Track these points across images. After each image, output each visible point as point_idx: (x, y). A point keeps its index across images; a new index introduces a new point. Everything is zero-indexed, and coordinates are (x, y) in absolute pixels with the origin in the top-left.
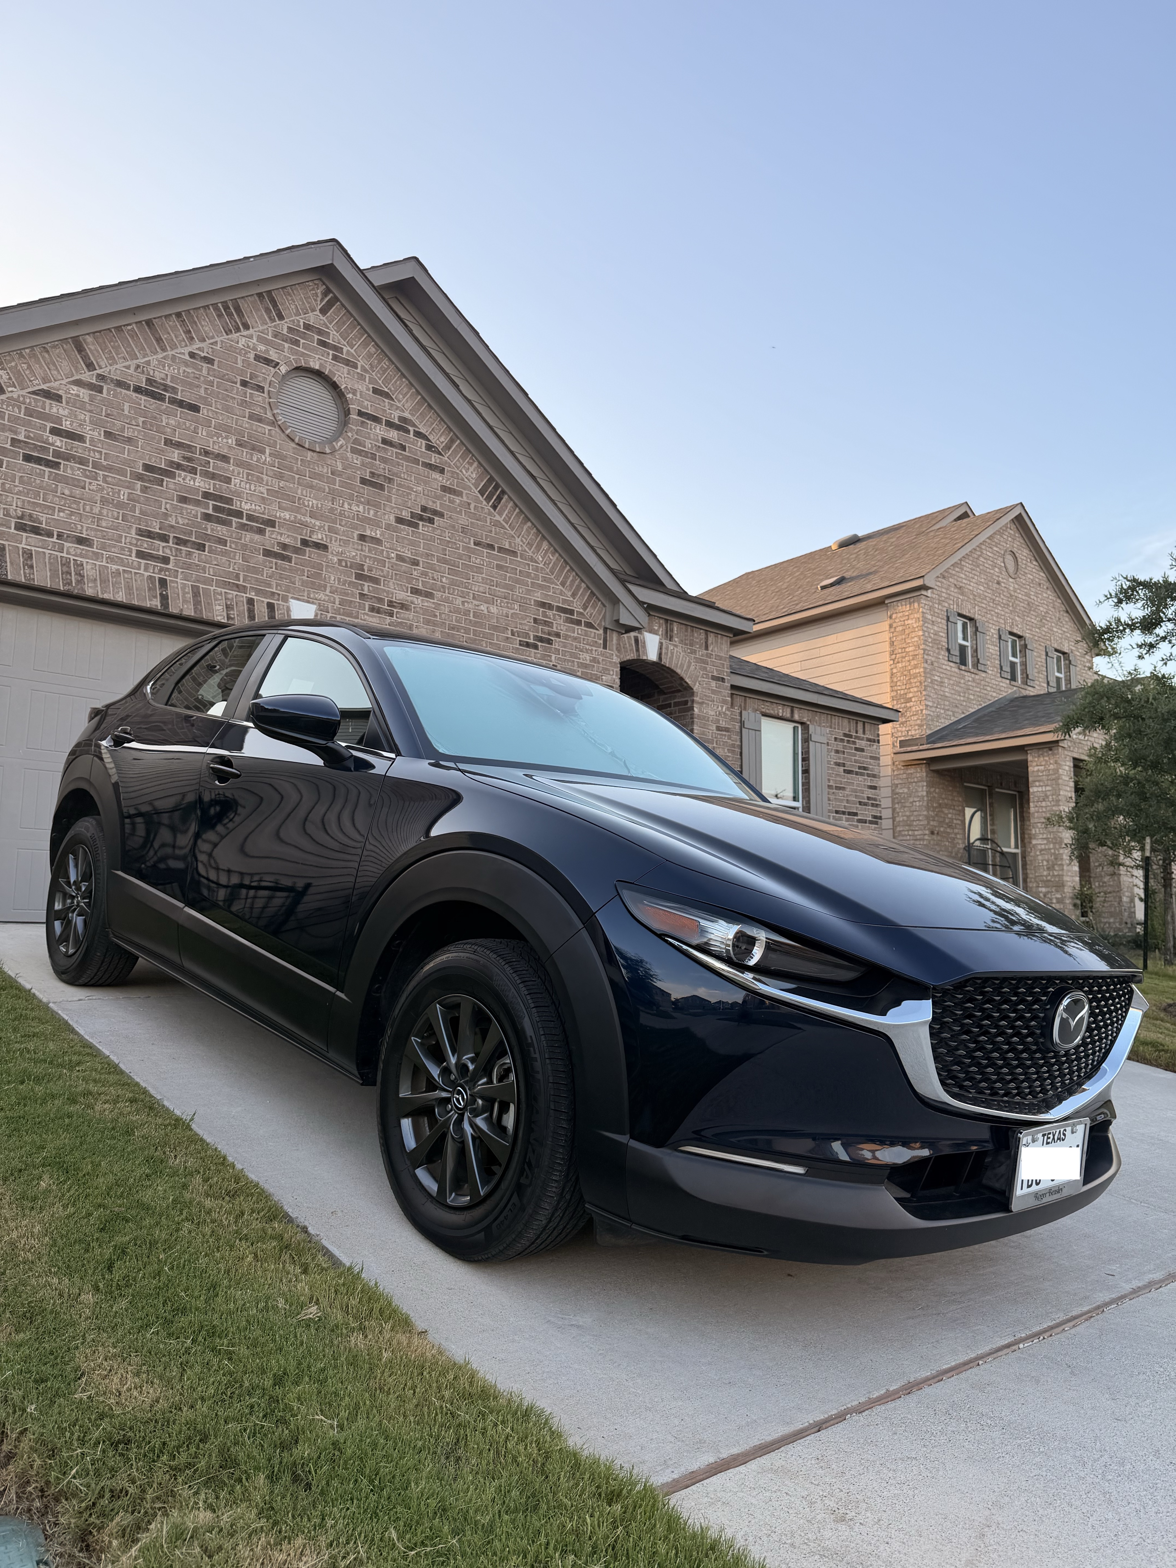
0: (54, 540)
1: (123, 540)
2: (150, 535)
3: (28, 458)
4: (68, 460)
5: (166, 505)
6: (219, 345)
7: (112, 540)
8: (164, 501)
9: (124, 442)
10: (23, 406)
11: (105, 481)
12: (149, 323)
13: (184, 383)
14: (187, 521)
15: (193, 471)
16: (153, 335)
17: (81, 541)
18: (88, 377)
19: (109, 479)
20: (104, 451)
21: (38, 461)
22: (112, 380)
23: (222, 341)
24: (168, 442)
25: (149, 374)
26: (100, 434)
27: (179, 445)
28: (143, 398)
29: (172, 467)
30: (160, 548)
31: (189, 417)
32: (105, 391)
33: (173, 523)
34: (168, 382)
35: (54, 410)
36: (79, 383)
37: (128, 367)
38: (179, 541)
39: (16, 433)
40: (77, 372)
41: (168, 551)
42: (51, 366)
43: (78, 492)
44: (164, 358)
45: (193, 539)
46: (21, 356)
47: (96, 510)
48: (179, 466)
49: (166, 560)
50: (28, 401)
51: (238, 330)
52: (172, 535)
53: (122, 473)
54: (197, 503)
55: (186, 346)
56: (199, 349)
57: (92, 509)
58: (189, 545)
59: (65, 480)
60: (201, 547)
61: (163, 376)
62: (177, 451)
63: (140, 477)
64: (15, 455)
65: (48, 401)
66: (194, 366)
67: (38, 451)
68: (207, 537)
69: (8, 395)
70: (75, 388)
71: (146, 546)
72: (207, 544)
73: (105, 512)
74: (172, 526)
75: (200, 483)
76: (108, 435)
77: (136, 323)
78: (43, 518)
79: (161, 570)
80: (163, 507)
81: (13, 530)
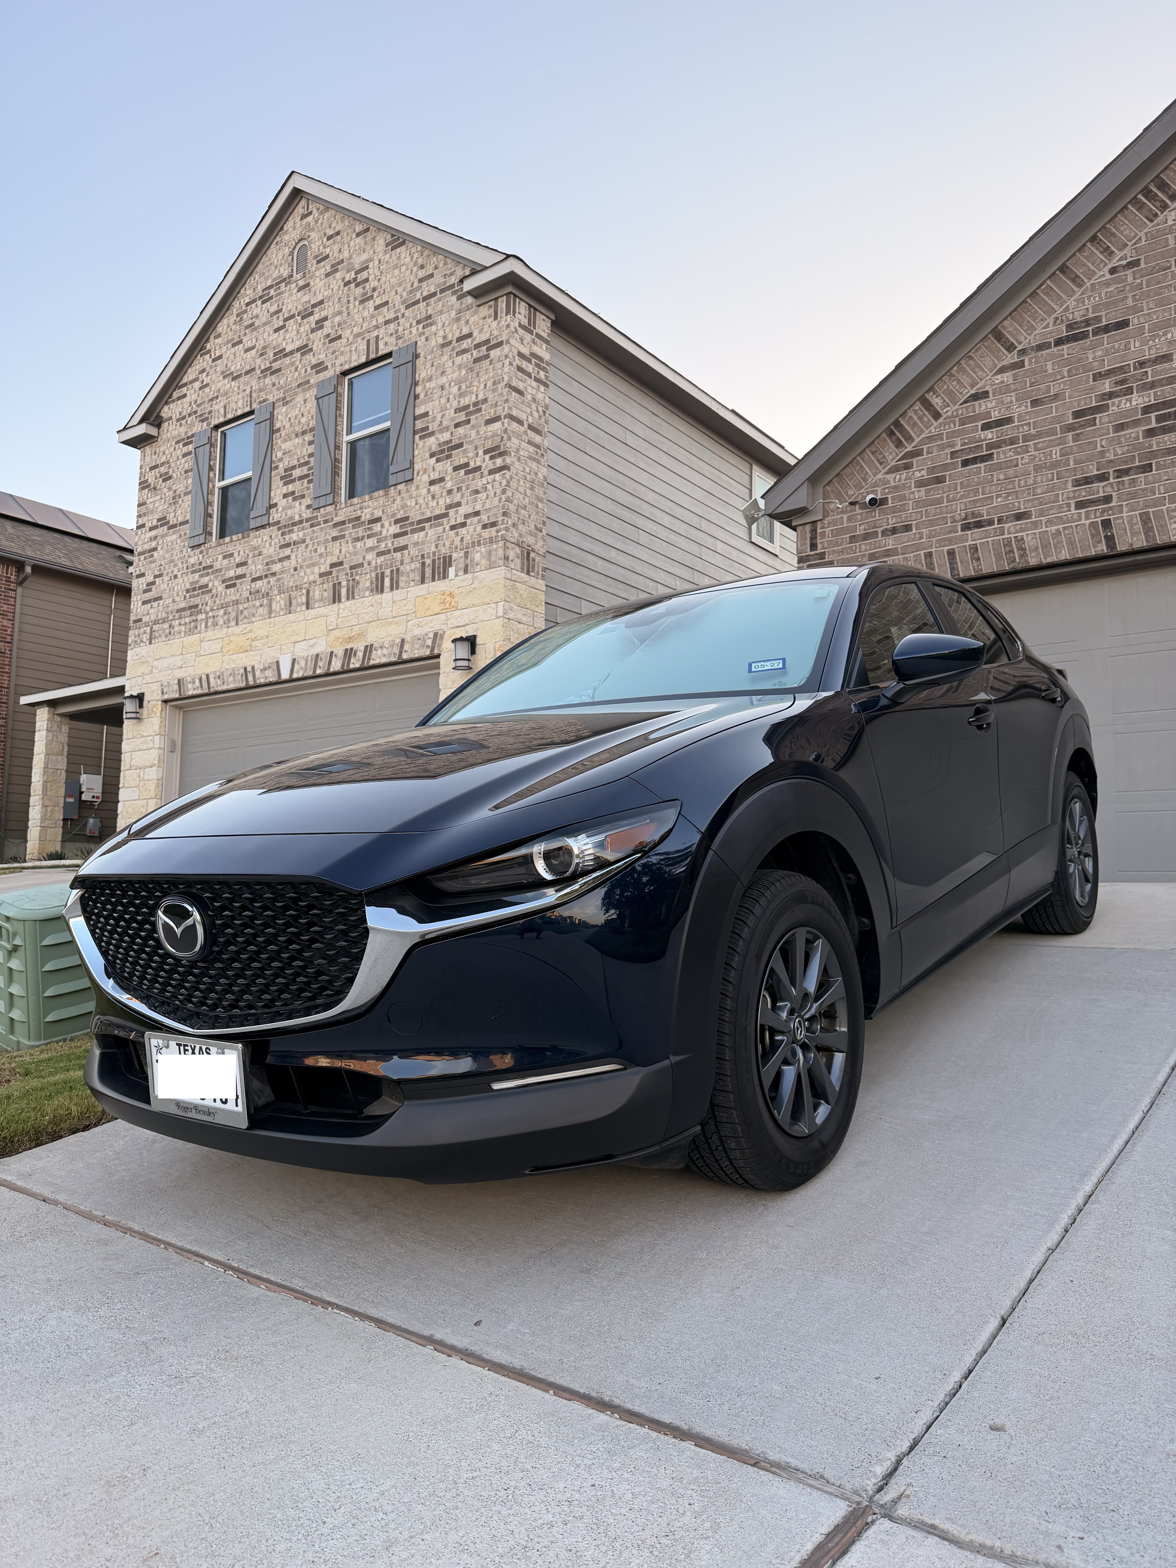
0: (996, 526)
1: (1060, 499)
2: (1087, 481)
3: (965, 463)
4: (1000, 447)
5: (1100, 442)
6: (1143, 239)
7: (1049, 503)
8: (1098, 439)
9: (1051, 401)
10: (957, 419)
11: (1036, 449)
12: (1063, 269)
13: (1107, 305)
14: (1127, 448)
15: (1129, 391)
16: (1068, 278)
17: (1019, 517)
18: (1011, 358)
19: (1040, 446)
20: (1032, 421)
21: (974, 461)
22: (1032, 348)
23: (1146, 234)
24: (1097, 377)
25: (1068, 319)
26: (1027, 407)
27: (1109, 373)
28: (1065, 347)
29: (1104, 400)
30: (1100, 489)
31: (1117, 338)
32: (1026, 363)
33: (1112, 457)
34: (1091, 315)
35: (984, 407)
36: (1002, 370)
37: (1047, 326)
38: (1120, 473)
39: (953, 446)
40: (999, 360)
41: (1109, 489)
42: (977, 370)
43: (1011, 472)
44: (1083, 294)
45: (1137, 464)
46: (952, 375)
47: (1030, 481)
48: (1111, 395)
49: (1108, 499)
50: (960, 412)
51: (1164, 207)
52: (1111, 471)
53: (1053, 432)
54: (1136, 423)
55: (1106, 265)
56: (1121, 259)
57: (1026, 482)
58: (1132, 472)
59: (1000, 467)
60: (1147, 468)
61: (1082, 313)
62: (1108, 381)
63: (1070, 428)
64: (953, 466)
65: (977, 403)
66: (1117, 281)
67: (973, 452)
68: (1153, 454)
69: (944, 416)
70: (999, 377)
71: (1084, 494)
72: (1154, 462)
73: (1039, 479)
74: (1111, 461)
75: (1138, 400)
76: (1035, 403)
77: (1049, 278)
78: (984, 510)
79: (1103, 511)
80: (1099, 445)
81: (960, 533)
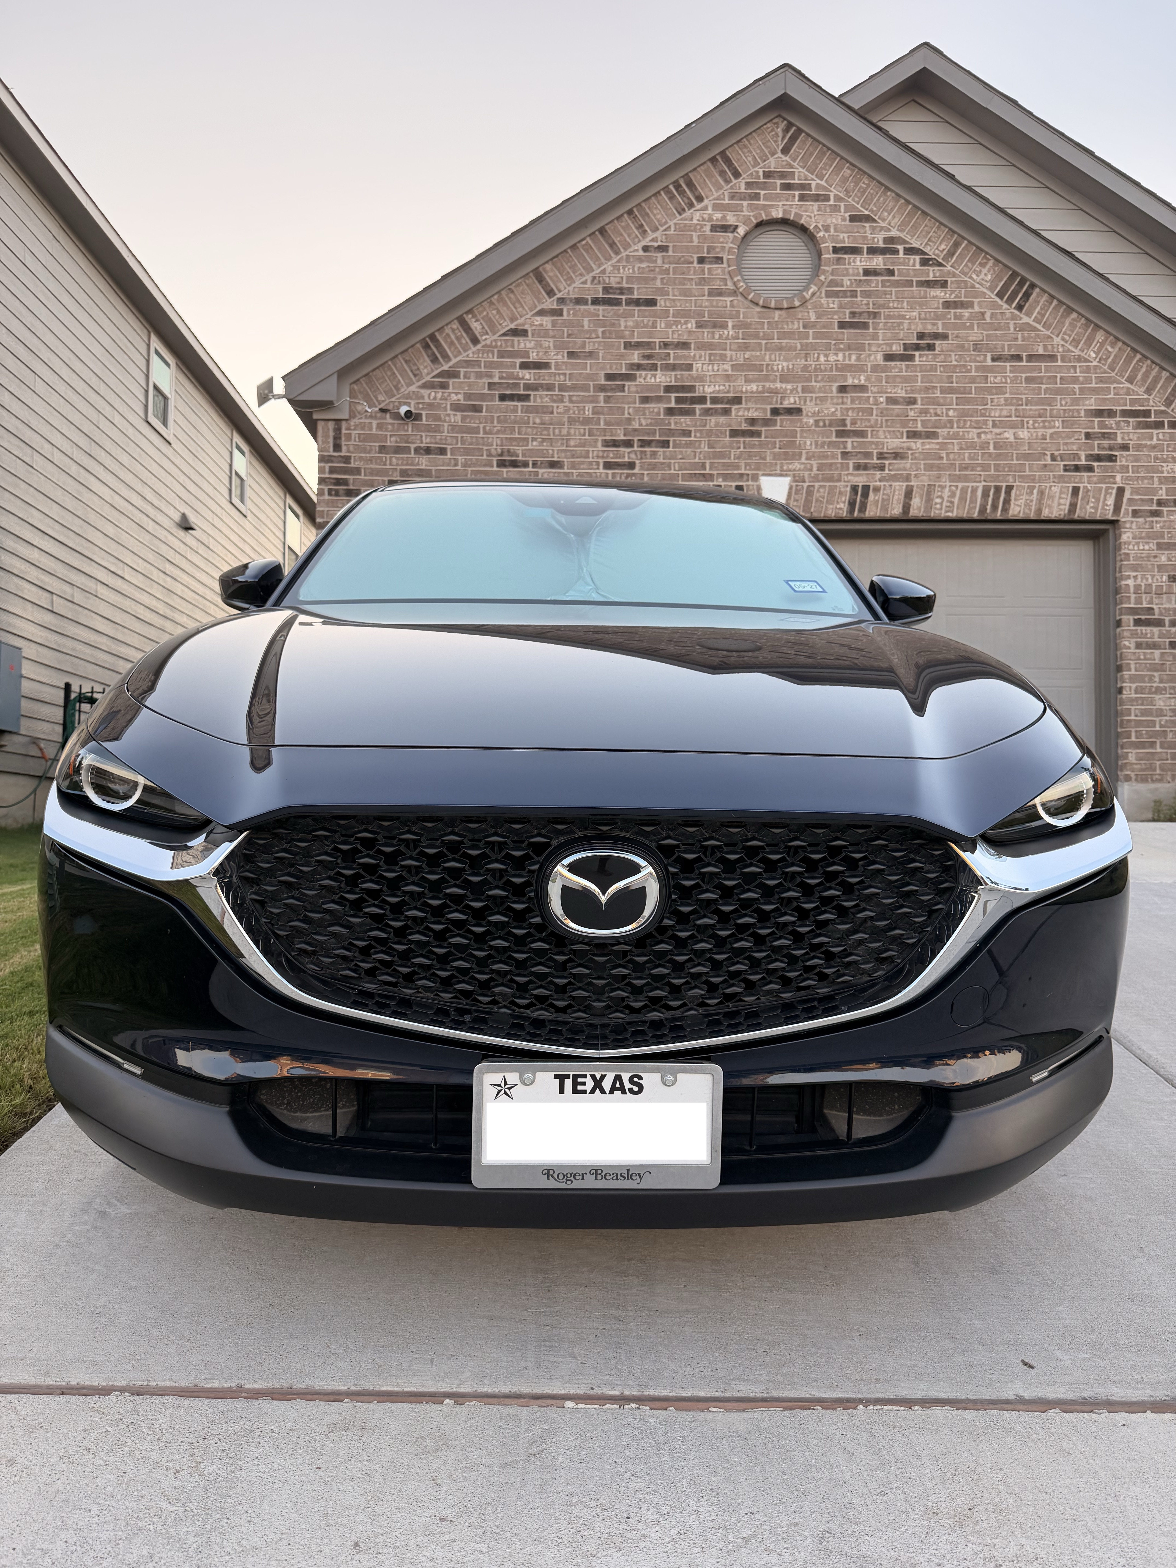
0: (530, 469)
1: (591, 455)
2: (615, 444)
3: (503, 398)
4: (536, 389)
5: (628, 410)
6: (672, 229)
7: (581, 457)
8: (626, 406)
9: (586, 357)
10: (496, 350)
11: (571, 401)
12: (602, 231)
13: (639, 280)
14: (649, 421)
15: (654, 367)
16: (607, 242)
17: (553, 465)
18: (550, 304)
19: (574, 398)
20: (568, 372)
21: (512, 397)
22: (571, 300)
23: (675, 224)
24: (628, 345)
25: (604, 282)
26: (563, 356)
27: (638, 345)
28: (601, 308)
29: (633, 369)
30: (626, 455)
31: (647, 314)
32: (565, 313)
33: (637, 426)
34: (625, 285)
35: (522, 345)
36: (541, 313)
37: (585, 282)
38: (644, 443)
39: (491, 377)
40: (539, 301)
41: (633, 456)
42: (517, 305)
43: (547, 418)
44: (618, 261)
45: (657, 438)
46: (491, 303)
47: (564, 432)
48: (639, 367)
49: (631, 465)
50: (499, 344)
51: (691, 205)
52: (636, 439)
53: (586, 388)
54: (659, 399)
55: (639, 241)
56: (653, 240)
57: (560, 432)
58: (653, 444)
59: (536, 410)
60: (665, 444)
61: (618, 280)
62: (636, 352)
63: (602, 389)
64: (491, 398)
65: (516, 339)
66: (649, 259)
67: (511, 389)
68: (671, 432)
69: (483, 343)
70: (539, 318)
71: (611, 455)
72: (671, 439)
73: (572, 431)
74: (636, 430)
75: (661, 378)
76: (571, 355)
77: (590, 235)
78: (519, 450)
79: (628, 476)
80: (626, 412)
81: (495, 469)
